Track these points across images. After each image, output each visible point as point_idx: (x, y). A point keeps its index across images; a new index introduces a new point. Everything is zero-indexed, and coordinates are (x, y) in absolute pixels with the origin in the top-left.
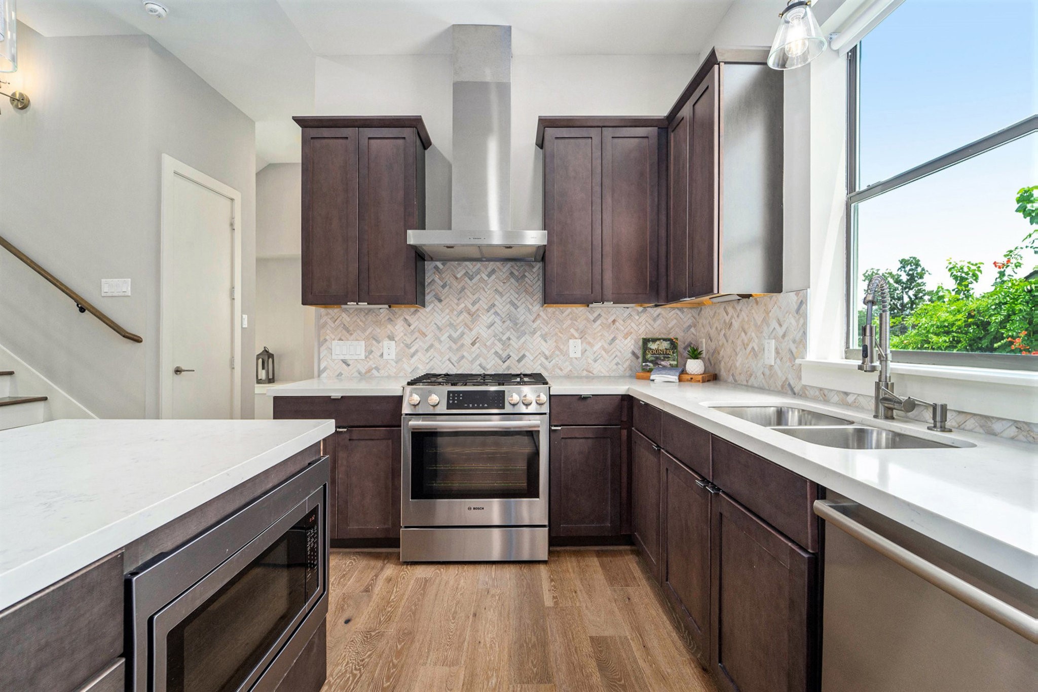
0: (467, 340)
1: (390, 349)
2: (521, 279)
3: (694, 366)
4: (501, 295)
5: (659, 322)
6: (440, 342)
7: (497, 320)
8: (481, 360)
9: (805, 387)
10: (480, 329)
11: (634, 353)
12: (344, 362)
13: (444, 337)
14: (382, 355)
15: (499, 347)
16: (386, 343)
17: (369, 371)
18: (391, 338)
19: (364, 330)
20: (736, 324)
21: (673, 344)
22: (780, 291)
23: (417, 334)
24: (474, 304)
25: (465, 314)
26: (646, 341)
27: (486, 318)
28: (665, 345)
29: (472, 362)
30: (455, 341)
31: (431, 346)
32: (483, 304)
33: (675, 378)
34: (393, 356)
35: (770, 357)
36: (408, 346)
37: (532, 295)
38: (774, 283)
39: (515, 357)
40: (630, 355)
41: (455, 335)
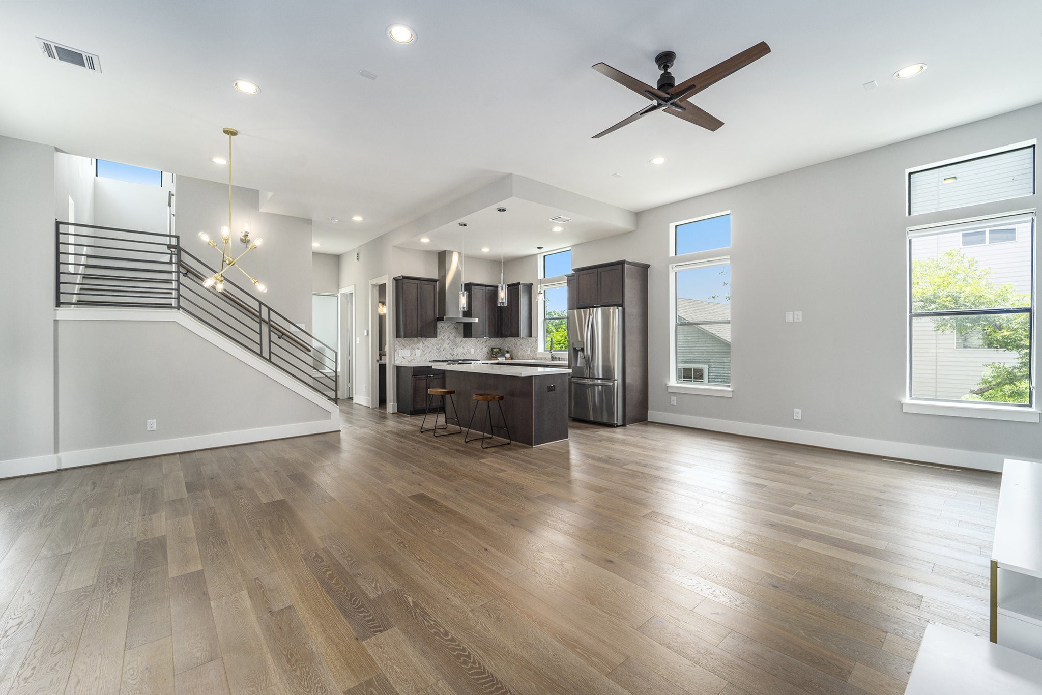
0: (442, 349)
1: (418, 352)
2: (457, 329)
3: (508, 355)
4: (452, 334)
5: (494, 342)
6: (433, 350)
7: (450, 342)
8: (446, 356)
9: (537, 358)
10: (445, 345)
11: (488, 353)
12: (403, 357)
13: (435, 348)
14: (416, 355)
15: (451, 351)
16: (417, 350)
17: (411, 360)
18: (418, 349)
19: (409, 346)
20: (519, 344)
21: (500, 349)
22: (531, 337)
23: (426, 347)
24: (443, 337)
25: (441, 340)
26: (492, 349)
27: (447, 341)
28: (498, 349)
29: (443, 356)
30: (438, 349)
31: (431, 351)
32: (446, 337)
33: (504, 359)
34: (419, 355)
35: (529, 352)
36: (424, 351)
37: (460, 334)
38: (530, 335)
39: (456, 354)
40: (486, 353)
41: (438, 347)
